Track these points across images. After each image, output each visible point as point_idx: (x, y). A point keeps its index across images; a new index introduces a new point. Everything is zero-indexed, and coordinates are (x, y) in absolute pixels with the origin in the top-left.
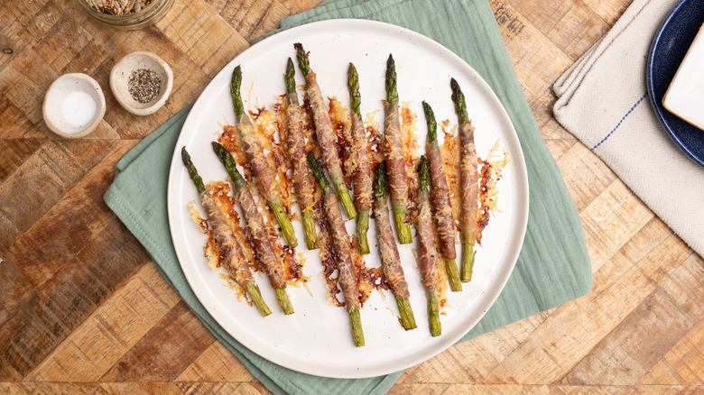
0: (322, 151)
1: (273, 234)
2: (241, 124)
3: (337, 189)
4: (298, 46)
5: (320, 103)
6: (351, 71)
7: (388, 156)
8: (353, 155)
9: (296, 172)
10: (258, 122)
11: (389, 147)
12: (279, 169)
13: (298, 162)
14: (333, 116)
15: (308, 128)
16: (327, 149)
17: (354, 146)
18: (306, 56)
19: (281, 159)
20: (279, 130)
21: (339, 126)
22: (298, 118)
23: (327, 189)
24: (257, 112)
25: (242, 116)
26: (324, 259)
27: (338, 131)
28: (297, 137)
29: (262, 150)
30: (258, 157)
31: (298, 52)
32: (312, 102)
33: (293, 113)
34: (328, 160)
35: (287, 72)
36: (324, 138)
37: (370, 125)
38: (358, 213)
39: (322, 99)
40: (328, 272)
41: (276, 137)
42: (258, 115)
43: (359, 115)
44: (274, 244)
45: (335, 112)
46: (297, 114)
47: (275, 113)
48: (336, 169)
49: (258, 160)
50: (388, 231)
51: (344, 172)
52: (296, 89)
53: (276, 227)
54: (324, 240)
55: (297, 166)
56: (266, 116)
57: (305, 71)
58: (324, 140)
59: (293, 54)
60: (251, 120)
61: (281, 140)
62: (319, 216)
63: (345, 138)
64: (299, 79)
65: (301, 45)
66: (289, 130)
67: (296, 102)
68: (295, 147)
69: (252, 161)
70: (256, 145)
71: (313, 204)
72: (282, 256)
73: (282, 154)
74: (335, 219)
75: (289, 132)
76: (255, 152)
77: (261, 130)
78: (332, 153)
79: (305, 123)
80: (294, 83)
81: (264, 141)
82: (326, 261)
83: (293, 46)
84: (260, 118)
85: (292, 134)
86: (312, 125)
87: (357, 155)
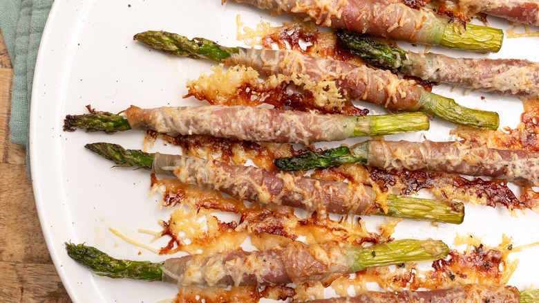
0: (283, 140)
1: (405, 281)
2: (180, 278)
3: (366, 134)
4: (71, 123)
5: (189, 114)
6: (150, 41)
7: (334, 18)
8: (309, 84)
9: (308, 202)
10: (187, 242)
11: (319, 10)
12: (290, 233)
13: (289, 192)
14: (222, 99)
15: (229, 153)
16: (284, 128)
17: (294, 76)
18: (93, 114)
19: (270, 221)
20: (215, 207)
21: (245, 93)
22: (205, 164)
23: (359, 153)
24: (167, 239)
25: (165, 271)
26: (484, 199)
27: (253, 98)
28: (241, 180)
29: (243, 254)
30: (255, 265)
31: (81, 127)
32: (183, 129)
33: (193, 173)
34: (306, 133)
35: (111, 158)
36: (261, 128)
37: (259, 39)
38: (421, 109)
39: (184, 108)
40: (509, 201)
41: (226, 218)
42: (174, 239)
43: (236, 50)
44: (424, 285)
45: (217, 92)
46: (197, 166)
47: (181, 207)
48: (328, 125)
49: (260, 268)
50: (473, 65)
51: (335, 111)
52: (149, 151)
53: (393, 270)
54: (449, 189)
55: (297, 197)
56: (180, 224)
57: (120, 125)
58: (265, 128)
59: (82, 138)
60: (180, 254)
61: (235, 211)
62: (399, 185)
63: (271, 89)
64: (131, 142)
65: (68, 117)
66: (222, 189)
67: (172, 160)
68: (259, 189)
69: (260, 280)
70: (231, 263)
71: (377, 188)
72: (452, 277)
73: (261, 217)
74: (420, 156)
75: (227, 192)
76: (245, 269)
77: (203, 241)
78: (293, 122)
79: (217, 156)
80: (136, 153)
81: (226, 244)
82: (490, 198)
83: (68, 134)
84: (181, 235)
85: (233, 186)
86: (225, 143)
87: (312, 75)
